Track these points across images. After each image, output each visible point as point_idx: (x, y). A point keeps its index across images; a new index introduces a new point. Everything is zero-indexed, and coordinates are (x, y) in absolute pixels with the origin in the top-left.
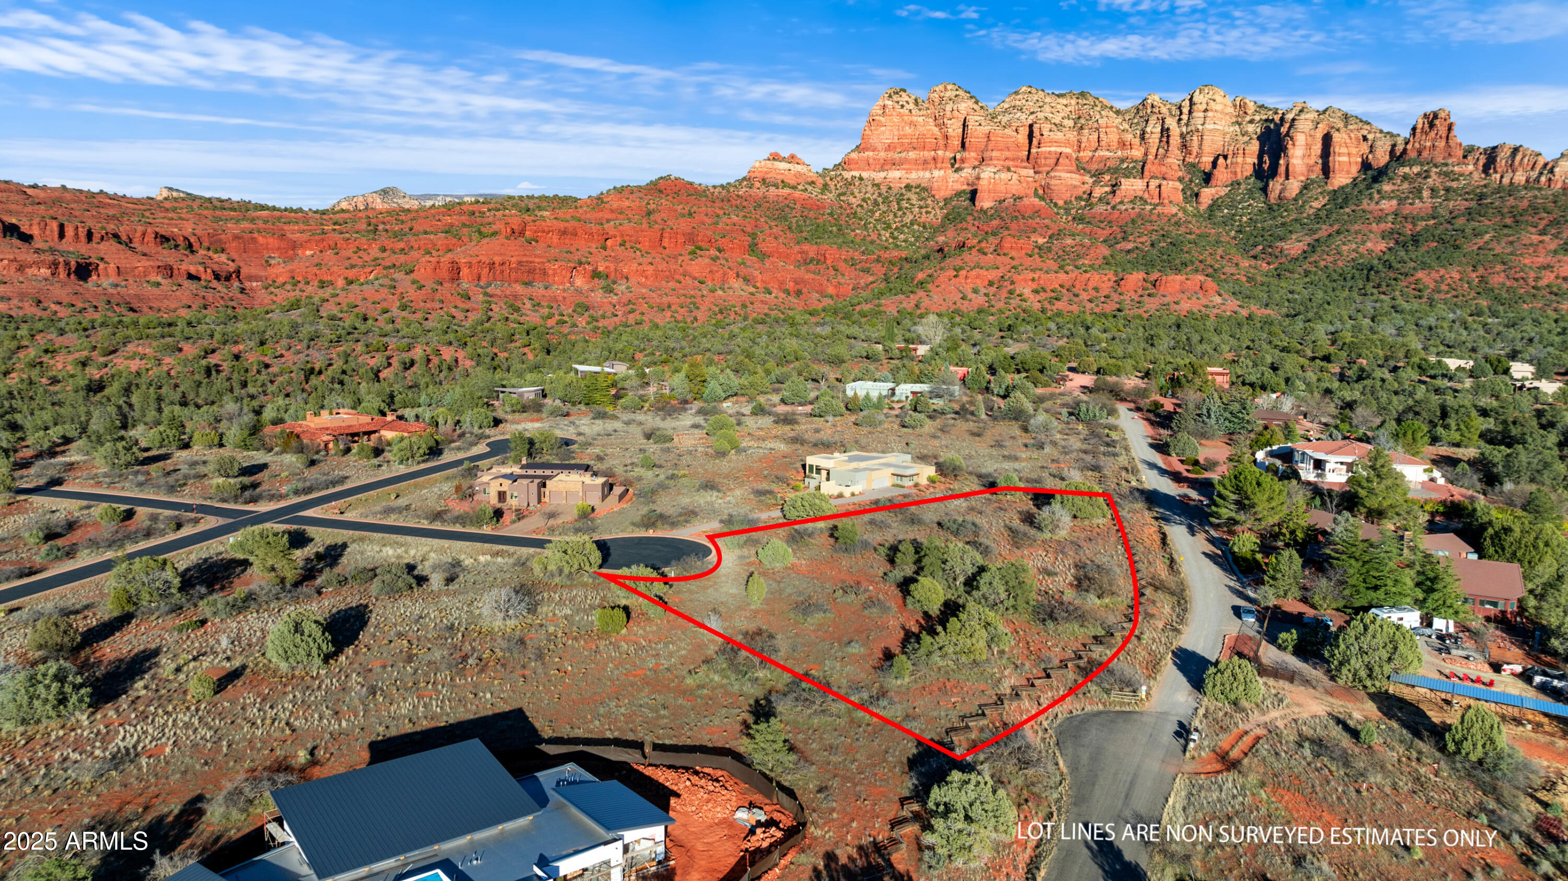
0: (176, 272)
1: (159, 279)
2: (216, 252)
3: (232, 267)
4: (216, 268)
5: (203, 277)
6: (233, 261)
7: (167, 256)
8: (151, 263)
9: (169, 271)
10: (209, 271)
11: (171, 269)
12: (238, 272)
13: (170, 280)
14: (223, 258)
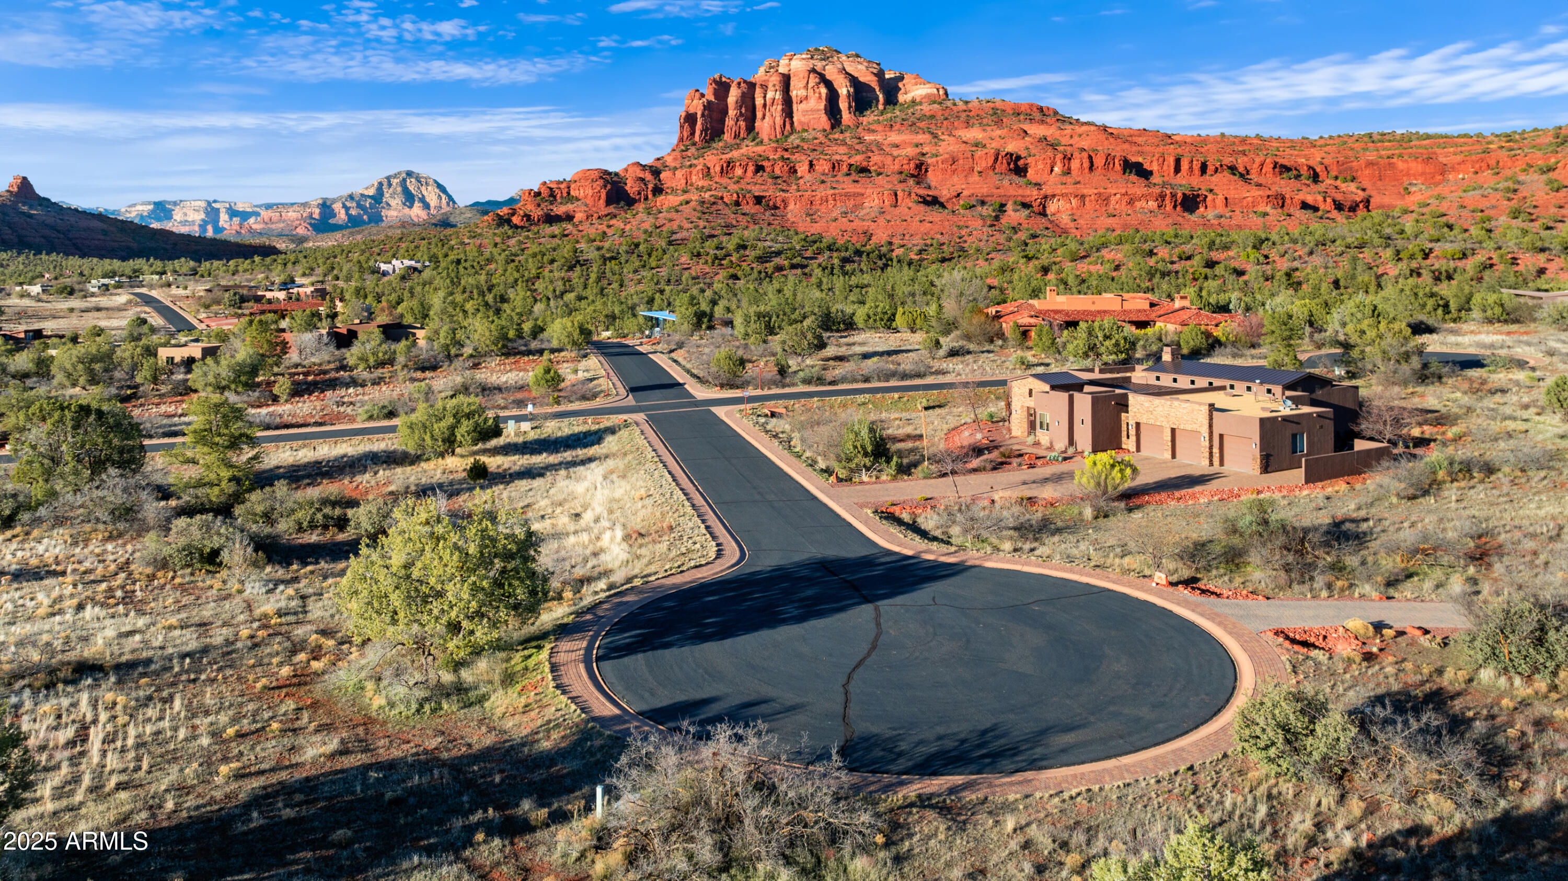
0: (1288, 201)
1: (1268, 209)
2: (1345, 180)
3: (1361, 195)
4: (1339, 197)
5: (1322, 206)
6: (1364, 190)
7: (1284, 185)
8: (1261, 193)
9: (1281, 201)
10: (1329, 200)
11: (1283, 198)
12: (1367, 202)
13: (1280, 210)
14: (1352, 187)
